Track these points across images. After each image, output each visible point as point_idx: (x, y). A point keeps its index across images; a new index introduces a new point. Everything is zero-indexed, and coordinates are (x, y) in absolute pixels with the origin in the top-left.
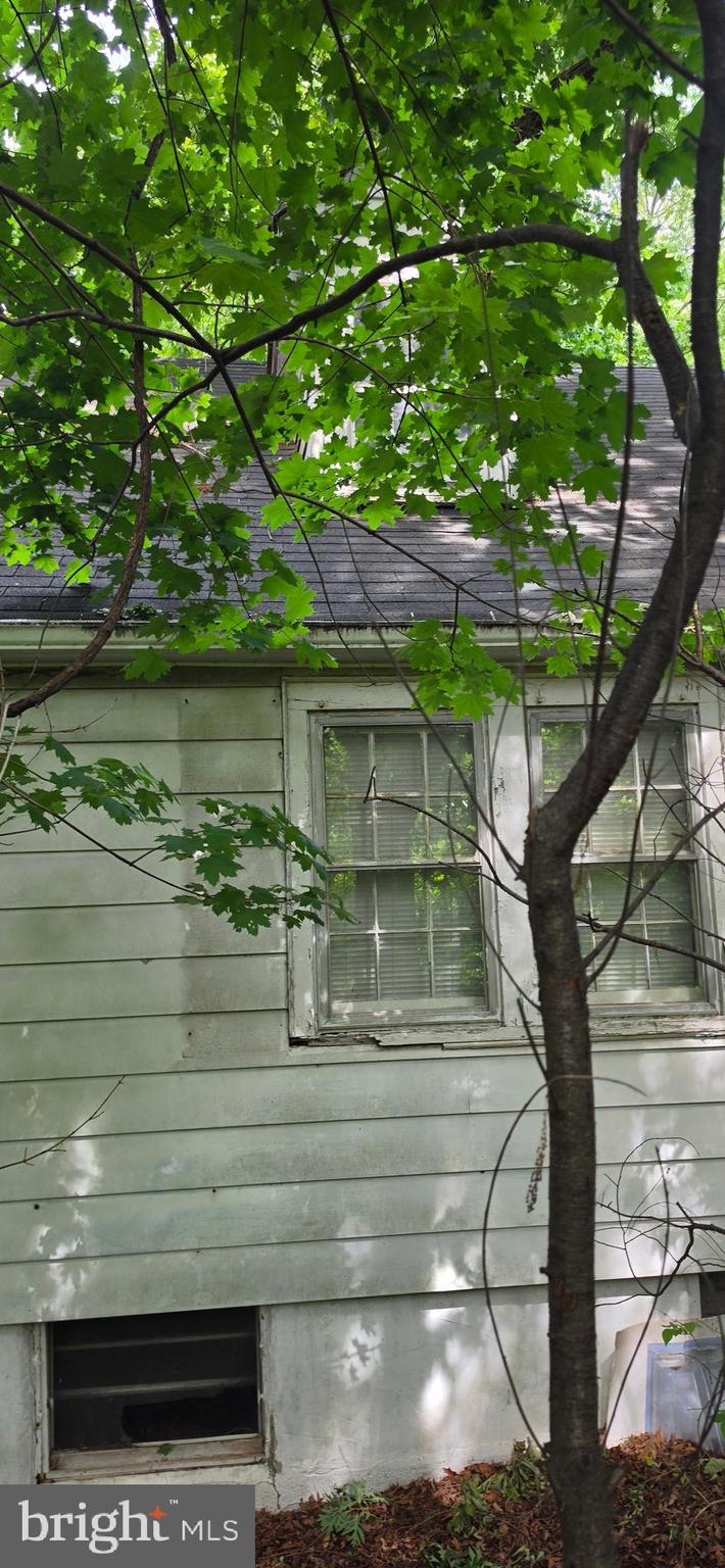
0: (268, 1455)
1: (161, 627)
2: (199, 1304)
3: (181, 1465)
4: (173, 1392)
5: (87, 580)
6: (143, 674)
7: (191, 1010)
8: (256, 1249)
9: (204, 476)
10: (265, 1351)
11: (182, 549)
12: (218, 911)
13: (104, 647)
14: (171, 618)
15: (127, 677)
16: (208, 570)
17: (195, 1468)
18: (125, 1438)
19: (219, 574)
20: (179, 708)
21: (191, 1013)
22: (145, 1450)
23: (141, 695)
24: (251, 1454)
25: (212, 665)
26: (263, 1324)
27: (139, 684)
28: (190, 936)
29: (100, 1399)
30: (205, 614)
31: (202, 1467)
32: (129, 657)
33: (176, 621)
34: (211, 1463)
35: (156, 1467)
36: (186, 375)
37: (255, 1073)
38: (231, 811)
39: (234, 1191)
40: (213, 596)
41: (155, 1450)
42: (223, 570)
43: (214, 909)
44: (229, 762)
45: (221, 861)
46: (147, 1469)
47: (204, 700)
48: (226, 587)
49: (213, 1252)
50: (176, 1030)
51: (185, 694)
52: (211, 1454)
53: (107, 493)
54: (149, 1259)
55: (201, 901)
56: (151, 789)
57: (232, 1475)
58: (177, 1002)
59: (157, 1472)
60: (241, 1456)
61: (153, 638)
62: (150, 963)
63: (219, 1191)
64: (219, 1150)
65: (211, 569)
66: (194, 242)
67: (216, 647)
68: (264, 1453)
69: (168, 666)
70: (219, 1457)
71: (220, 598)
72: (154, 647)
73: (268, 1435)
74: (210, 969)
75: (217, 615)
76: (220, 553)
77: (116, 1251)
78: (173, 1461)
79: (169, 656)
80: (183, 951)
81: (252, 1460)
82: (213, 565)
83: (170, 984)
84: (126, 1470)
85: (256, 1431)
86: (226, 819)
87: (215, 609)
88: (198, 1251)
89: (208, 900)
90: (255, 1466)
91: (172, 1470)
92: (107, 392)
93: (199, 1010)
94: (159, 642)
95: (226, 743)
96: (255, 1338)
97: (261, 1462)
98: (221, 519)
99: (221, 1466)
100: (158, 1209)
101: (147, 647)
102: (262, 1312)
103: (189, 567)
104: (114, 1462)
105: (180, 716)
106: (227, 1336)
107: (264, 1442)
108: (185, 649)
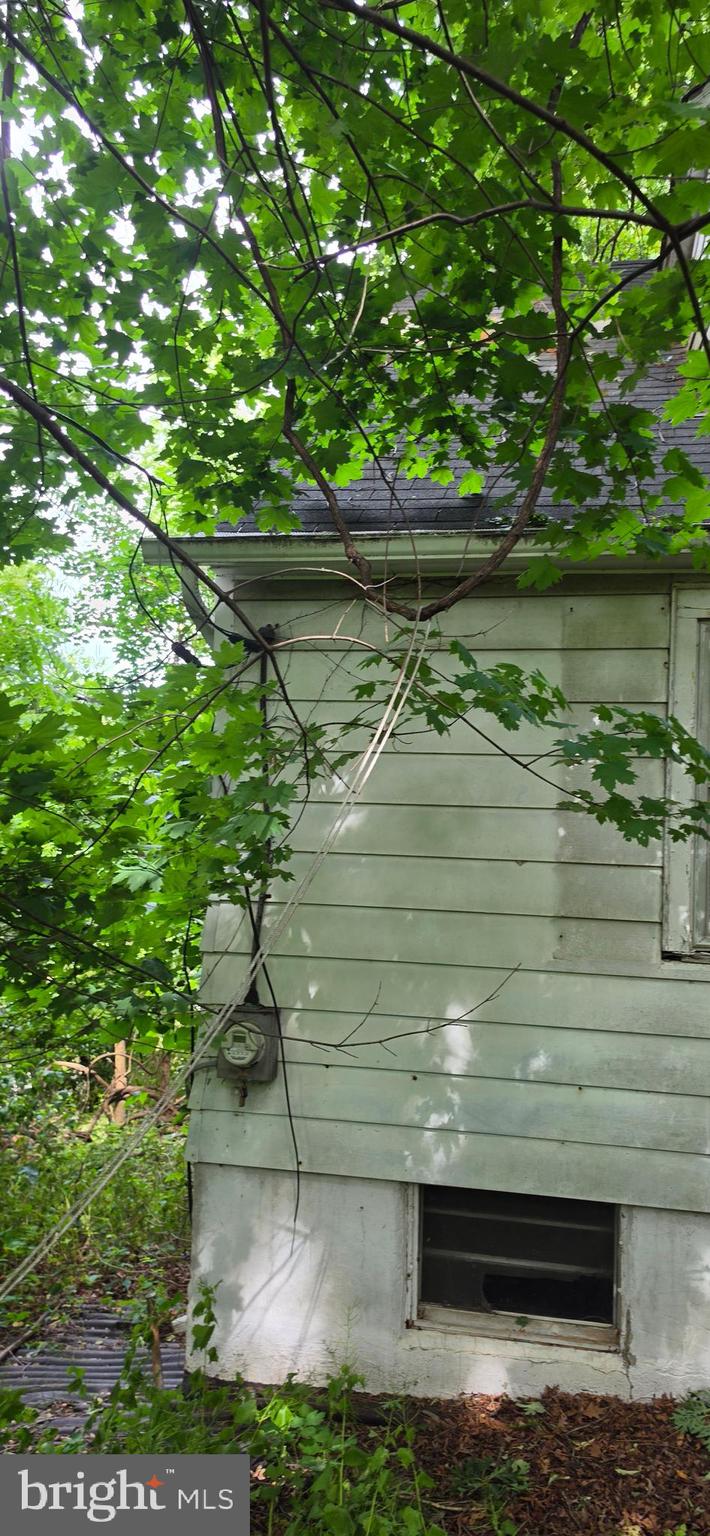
0: (623, 1347)
1: (557, 534)
2: (562, 1192)
3: (538, 1339)
4: (531, 1270)
5: (479, 491)
6: (533, 584)
7: (563, 914)
8: (620, 1150)
9: (611, 377)
10: (625, 1248)
11: (581, 454)
12: (601, 820)
13: (510, 555)
14: (567, 523)
15: (520, 586)
16: (608, 474)
17: (551, 1345)
18: (485, 1304)
19: (620, 477)
20: (563, 617)
21: (563, 917)
22: (503, 1318)
23: (527, 603)
24: (605, 1342)
25: (600, 572)
26: (624, 1222)
27: (532, 593)
28: (565, 841)
29: (463, 1263)
30: (601, 520)
31: (558, 1345)
32: (524, 565)
33: (570, 527)
34: (566, 1343)
35: (514, 1336)
36: (597, 271)
37: (625, 982)
38: (625, 719)
39: (601, 1092)
40: (611, 502)
41: (513, 1320)
42: (625, 472)
43: (598, 818)
44: (612, 672)
45: (614, 770)
46: (506, 1336)
47: (588, 609)
48: (624, 491)
49: (577, 1145)
50: (548, 932)
51: (570, 602)
52: (565, 1335)
53: (508, 399)
54: (515, 1142)
55: (584, 809)
56: (544, 695)
57: (587, 1358)
58: (549, 904)
59: (515, 1340)
60: (595, 1342)
61: (548, 545)
62: (525, 865)
63: (585, 1090)
64: (587, 1050)
65: (612, 472)
66: (613, 129)
67: (608, 553)
68: (618, 1344)
69: (560, 574)
70: (574, 1339)
71: (619, 502)
72: (549, 554)
73: (624, 1328)
74: (582, 875)
75: (614, 519)
76: (623, 454)
77: (486, 1130)
78: (529, 1334)
79: (561, 564)
80: (557, 856)
81: (606, 1348)
82: (614, 469)
83: (543, 887)
84: (487, 1333)
85: (611, 1322)
86: (620, 727)
87: (611, 514)
88: (563, 1142)
89: (593, 808)
90: (609, 1355)
91: (529, 1342)
92: (517, 296)
93: (569, 915)
94: (552, 549)
95: (607, 652)
96: (612, 1235)
97: (615, 1352)
98: (625, 419)
99: (576, 1348)
100: (525, 1098)
101: (542, 554)
102: (623, 1211)
103: (589, 471)
104: (477, 1323)
105: (564, 625)
106: (585, 1227)
107: (619, 1334)
108: (576, 556)
